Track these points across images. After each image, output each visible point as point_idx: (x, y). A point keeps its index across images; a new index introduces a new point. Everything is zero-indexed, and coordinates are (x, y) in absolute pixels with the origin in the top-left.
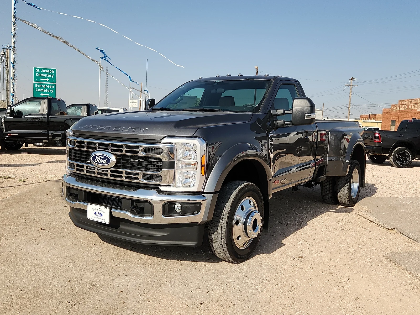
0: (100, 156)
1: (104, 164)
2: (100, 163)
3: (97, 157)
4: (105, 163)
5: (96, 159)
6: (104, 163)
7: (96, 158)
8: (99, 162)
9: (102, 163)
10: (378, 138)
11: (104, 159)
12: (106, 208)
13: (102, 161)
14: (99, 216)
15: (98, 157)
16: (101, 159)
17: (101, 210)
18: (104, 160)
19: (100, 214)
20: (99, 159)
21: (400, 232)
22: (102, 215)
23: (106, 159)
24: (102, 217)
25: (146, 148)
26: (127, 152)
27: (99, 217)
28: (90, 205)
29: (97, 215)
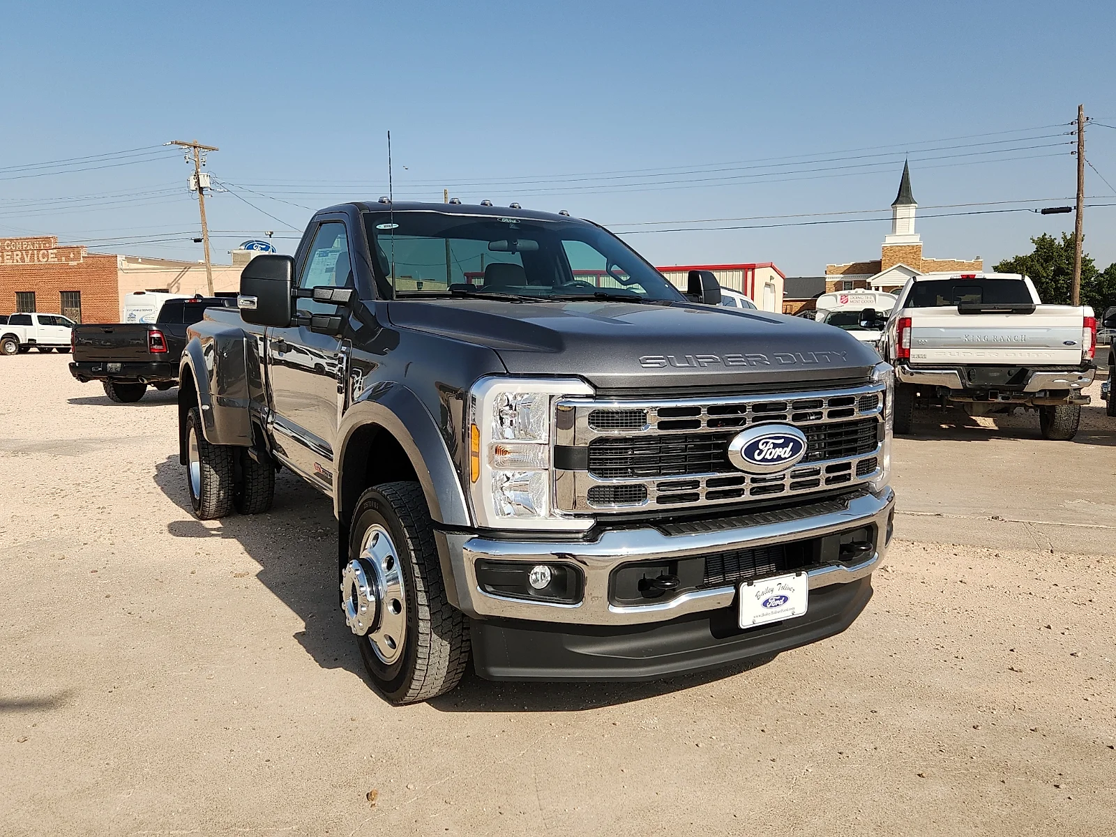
0: (771, 441)
1: (785, 458)
2: (772, 460)
3: (763, 444)
4: (787, 457)
5: (758, 451)
6: (783, 456)
7: (761, 447)
8: (769, 458)
9: (779, 458)
10: (158, 341)
11: (782, 446)
12: (799, 575)
13: (779, 451)
14: (778, 605)
15: (767, 443)
16: (776, 446)
17: (783, 588)
18: (785, 449)
19: (781, 597)
20: (768, 449)
22: (786, 599)
23: (791, 444)
24: (786, 606)
25: (862, 399)
26: (831, 415)
27: (778, 609)
28: (748, 585)
29: (771, 606)
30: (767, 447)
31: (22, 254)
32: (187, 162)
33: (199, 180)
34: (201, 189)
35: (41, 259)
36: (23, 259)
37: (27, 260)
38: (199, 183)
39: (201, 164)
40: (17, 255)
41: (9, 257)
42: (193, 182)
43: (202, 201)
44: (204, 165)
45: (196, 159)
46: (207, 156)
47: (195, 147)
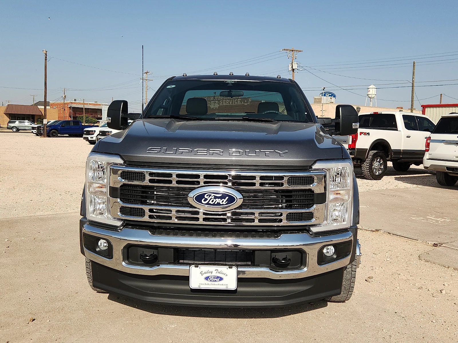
0: (213, 194)
1: (223, 205)
2: (214, 204)
3: (207, 196)
4: (224, 204)
5: (204, 199)
6: (221, 203)
7: (206, 197)
8: (212, 203)
9: (218, 204)
11: (221, 198)
12: (230, 268)
13: (218, 200)
14: (215, 281)
15: (210, 195)
17: (219, 273)
19: (218, 277)
20: (211, 199)
21: (389, 233)
22: (221, 279)
23: (227, 198)
24: (221, 282)
25: (292, 178)
26: (261, 184)
27: (216, 283)
28: (195, 267)
29: (211, 281)
30: (210, 197)
31: (229, 101)
32: (288, 58)
33: (293, 66)
34: (293, 70)
35: (235, 102)
36: (229, 103)
37: (231, 103)
38: (292, 67)
39: (294, 58)
40: (227, 101)
41: (225, 102)
42: (290, 67)
43: (293, 75)
44: (296, 59)
45: (292, 56)
46: (297, 55)
47: (292, 51)
